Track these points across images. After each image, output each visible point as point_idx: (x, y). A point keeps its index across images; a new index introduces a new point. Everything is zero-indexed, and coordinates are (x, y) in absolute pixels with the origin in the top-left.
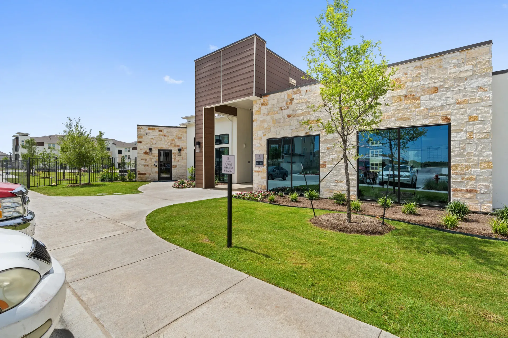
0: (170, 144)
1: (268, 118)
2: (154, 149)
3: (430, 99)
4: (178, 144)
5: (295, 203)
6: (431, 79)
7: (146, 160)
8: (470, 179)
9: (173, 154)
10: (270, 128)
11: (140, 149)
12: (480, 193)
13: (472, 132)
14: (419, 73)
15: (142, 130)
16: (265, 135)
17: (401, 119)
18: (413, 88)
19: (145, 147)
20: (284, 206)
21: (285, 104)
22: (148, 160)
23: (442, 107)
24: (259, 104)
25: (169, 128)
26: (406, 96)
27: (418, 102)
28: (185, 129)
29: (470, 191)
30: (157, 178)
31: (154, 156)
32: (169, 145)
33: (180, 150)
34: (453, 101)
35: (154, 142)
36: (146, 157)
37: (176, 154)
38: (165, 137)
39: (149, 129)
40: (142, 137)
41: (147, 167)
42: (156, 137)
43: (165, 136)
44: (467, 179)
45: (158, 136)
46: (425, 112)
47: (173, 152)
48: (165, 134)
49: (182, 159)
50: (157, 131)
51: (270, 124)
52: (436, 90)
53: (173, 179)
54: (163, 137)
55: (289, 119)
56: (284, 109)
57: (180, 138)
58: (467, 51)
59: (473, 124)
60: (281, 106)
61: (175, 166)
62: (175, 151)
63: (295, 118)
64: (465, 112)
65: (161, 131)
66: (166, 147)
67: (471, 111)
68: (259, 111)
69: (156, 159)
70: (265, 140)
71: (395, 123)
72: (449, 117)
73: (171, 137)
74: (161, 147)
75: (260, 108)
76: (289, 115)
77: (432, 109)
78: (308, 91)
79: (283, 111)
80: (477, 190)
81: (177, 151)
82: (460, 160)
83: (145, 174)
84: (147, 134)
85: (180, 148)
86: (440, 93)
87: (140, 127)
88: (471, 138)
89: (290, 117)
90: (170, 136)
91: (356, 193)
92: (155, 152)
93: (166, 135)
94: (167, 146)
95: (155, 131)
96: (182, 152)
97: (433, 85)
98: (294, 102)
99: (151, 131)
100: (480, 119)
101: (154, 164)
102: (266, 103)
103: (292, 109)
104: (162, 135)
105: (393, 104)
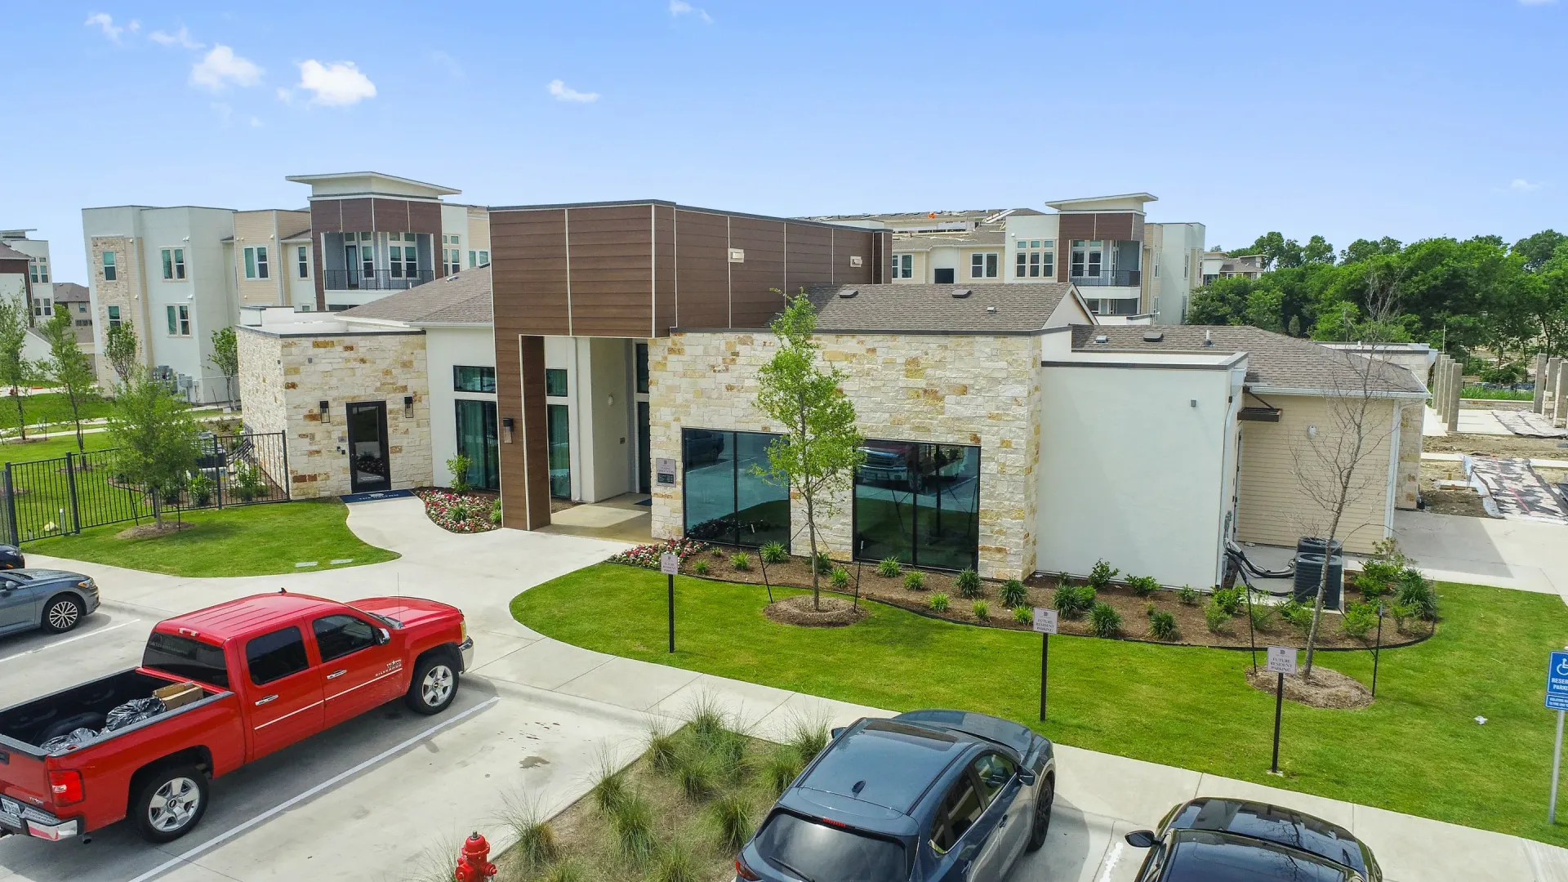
0: (378, 384)
1: (684, 383)
2: (336, 403)
3: (958, 403)
4: (401, 383)
5: (743, 574)
6: (959, 370)
7: (312, 437)
8: (1000, 532)
9: (391, 412)
10: (689, 407)
11: (295, 408)
12: (1010, 554)
13: (1004, 464)
14: (945, 358)
15: (294, 350)
16: (677, 420)
17: (916, 428)
18: (935, 379)
19: (308, 399)
20: (725, 581)
21: (720, 359)
22: (317, 438)
23: (971, 419)
24: (662, 348)
25: (375, 337)
26: (925, 391)
27: (941, 404)
28: (420, 337)
29: (999, 550)
30: (348, 489)
31: (335, 423)
32: (377, 389)
33: (409, 401)
34: (983, 412)
35: (334, 382)
36: (313, 427)
37: (397, 412)
38: (363, 365)
39: (316, 345)
40: (296, 371)
41: (317, 457)
42: (335, 366)
43: (363, 361)
44: (997, 532)
45: (343, 365)
46: (949, 423)
47: (389, 406)
48: (362, 357)
49: (415, 424)
50: (341, 349)
51: (689, 396)
52: (964, 390)
53: (394, 487)
54: (357, 365)
55: (730, 393)
56: (719, 371)
57: (406, 365)
58: (1002, 339)
59: (1006, 452)
60: (712, 363)
61: (396, 447)
62: (394, 404)
63: (742, 395)
64: (997, 433)
65: (351, 348)
66: (366, 392)
67: (1005, 433)
68: (663, 365)
69: (343, 432)
70: (680, 430)
71: (910, 435)
72: (979, 435)
73: (383, 365)
74: (352, 395)
75: (665, 358)
76: (729, 385)
77: (958, 419)
78: (767, 344)
79: (718, 374)
80: (1007, 549)
81: (402, 405)
82: (989, 504)
83: (314, 478)
84: (310, 361)
85: (409, 394)
86: (969, 396)
87: (290, 340)
88: (1002, 472)
89: (731, 389)
90: (378, 361)
91: (851, 548)
92: (339, 412)
93: (367, 357)
94: (370, 391)
95: (332, 349)
96: (416, 405)
97: (959, 381)
98: (740, 360)
99: (322, 350)
100: (1013, 445)
101: (339, 448)
102: (679, 350)
103: (736, 374)
104: (355, 360)
105: (908, 401)
